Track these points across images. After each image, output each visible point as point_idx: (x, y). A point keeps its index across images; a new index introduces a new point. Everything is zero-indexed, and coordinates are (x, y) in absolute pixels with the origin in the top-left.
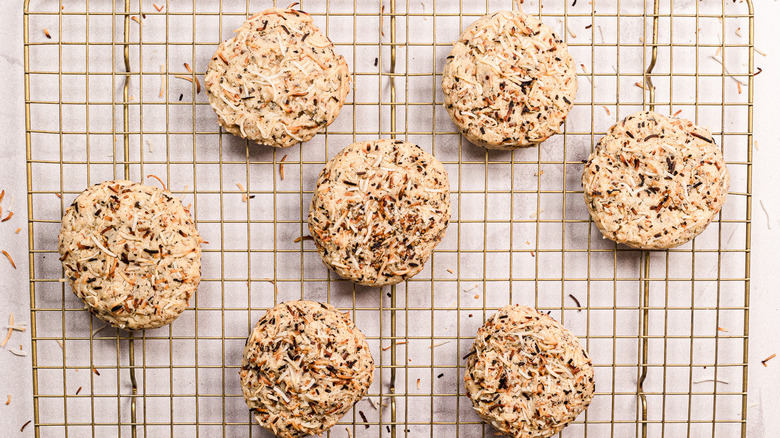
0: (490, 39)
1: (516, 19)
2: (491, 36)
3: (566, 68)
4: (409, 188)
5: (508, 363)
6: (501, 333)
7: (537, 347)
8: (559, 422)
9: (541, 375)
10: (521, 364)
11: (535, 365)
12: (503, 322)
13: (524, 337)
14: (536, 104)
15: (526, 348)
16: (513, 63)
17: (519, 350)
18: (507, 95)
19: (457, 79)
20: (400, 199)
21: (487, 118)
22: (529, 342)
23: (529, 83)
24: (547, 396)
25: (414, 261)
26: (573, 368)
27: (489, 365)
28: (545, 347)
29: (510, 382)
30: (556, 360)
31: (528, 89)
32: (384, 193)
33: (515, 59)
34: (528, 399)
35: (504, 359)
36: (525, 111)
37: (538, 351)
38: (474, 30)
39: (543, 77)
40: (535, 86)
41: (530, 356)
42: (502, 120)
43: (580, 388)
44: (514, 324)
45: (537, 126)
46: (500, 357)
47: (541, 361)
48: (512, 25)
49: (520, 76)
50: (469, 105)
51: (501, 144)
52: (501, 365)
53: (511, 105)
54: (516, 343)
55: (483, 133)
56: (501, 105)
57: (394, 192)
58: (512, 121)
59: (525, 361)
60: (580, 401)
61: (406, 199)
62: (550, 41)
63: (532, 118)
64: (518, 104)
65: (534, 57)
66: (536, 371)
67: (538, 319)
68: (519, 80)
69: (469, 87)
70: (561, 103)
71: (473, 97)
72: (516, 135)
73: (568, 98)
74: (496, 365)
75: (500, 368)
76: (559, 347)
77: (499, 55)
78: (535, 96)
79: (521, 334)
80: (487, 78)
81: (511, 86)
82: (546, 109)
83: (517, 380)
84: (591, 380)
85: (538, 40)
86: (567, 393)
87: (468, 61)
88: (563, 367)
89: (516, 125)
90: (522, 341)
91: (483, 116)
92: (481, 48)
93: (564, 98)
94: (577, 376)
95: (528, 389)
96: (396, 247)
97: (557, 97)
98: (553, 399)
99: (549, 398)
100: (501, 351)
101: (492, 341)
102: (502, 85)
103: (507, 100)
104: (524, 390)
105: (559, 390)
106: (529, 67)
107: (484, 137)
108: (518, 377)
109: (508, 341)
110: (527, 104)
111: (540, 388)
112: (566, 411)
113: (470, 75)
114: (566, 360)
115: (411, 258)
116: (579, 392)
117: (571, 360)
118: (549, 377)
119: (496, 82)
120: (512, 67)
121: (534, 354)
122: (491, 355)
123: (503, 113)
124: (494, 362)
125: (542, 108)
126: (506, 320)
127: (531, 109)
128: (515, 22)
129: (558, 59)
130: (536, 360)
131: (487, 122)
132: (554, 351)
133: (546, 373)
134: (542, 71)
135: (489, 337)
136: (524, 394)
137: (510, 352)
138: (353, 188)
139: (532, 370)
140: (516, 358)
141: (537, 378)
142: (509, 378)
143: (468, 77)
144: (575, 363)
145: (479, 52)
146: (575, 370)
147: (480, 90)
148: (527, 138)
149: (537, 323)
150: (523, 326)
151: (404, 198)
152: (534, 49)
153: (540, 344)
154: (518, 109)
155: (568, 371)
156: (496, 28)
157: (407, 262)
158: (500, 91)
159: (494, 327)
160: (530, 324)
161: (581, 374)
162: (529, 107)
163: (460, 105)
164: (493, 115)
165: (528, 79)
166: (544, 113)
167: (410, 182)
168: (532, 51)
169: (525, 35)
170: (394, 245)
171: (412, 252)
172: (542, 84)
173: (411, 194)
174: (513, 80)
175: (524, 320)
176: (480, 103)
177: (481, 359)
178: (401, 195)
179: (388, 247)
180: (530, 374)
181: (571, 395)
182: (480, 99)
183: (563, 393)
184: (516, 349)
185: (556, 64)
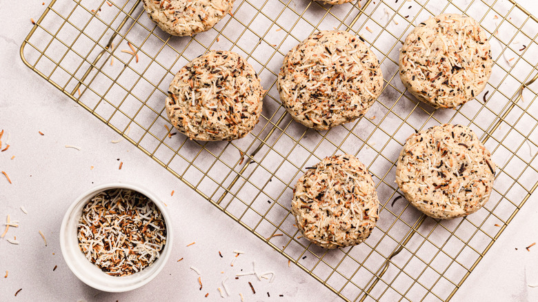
0: (454, 28)
1: (476, 27)
2: (455, 27)
3: (484, 75)
4: (357, 79)
5: (330, 186)
6: (339, 167)
7: (353, 189)
8: (335, 241)
9: (345, 206)
10: (338, 192)
11: (345, 198)
12: (344, 161)
13: (350, 178)
14: (454, 83)
15: (347, 185)
16: (457, 50)
17: (343, 184)
18: (441, 67)
19: (419, 39)
20: (348, 81)
21: (421, 73)
22: (351, 183)
23: (458, 69)
24: (340, 220)
25: (327, 121)
26: (366, 215)
27: (319, 180)
28: (358, 192)
29: (324, 198)
30: (360, 203)
31: (455, 71)
32: (342, 71)
33: (460, 49)
34: (328, 216)
35: (330, 183)
36: (446, 83)
37: (353, 192)
38: (448, 17)
39: (469, 71)
40: (461, 72)
41: (346, 191)
42: (429, 79)
43: (361, 230)
44: (350, 167)
45: (446, 96)
46: (329, 180)
47: (351, 198)
48: (471, 28)
49: (456, 61)
50: (416, 58)
51: (418, 92)
52: (326, 185)
53: (440, 74)
54: (344, 178)
55: (413, 79)
56: (434, 70)
57: (348, 75)
58: (434, 84)
59: (341, 192)
60: (356, 237)
61: (351, 84)
62: (486, 53)
63: (447, 90)
64: (444, 76)
65: (472, 55)
66: (344, 202)
67: (365, 173)
68: (454, 63)
69: (423, 48)
70: (468, 92)
71: (421, 55)
72: (431, 93)
73: (474, 92)
74: (323, 183)
75: (325, 187)
76: (366, 197)
77: (453, 41)
78: (456, 78)
79: (350, 175)
80: (437, 49)
81: (447, 63)
82: (458, 90)
83: (329, 200)
84: (371, 229)
85: (480, 47)
86: (352, 227)
87: (432, 32)
88: (360, 210)
89: (435, 88)
90: (348, 180)
91: (419, 70)
92: (445, 30)
93: (472, 91)
94: (365, 222)
95: (332, 210)
96: (325, 105)
97: (468, 88)
98: (343, 225)
99: (341, 223)
100: (331, 177)
101: (330, 168)
102: (443, 59)
103: (440, 70)
104: (329, 208)
105: (349, 222)
106: (465, 60)
107: (412, 82)
108: (331, 199)
109: (339, 174)
110: (449, 80)
111: (340, 213)
112: (344, 238)
113: (429, 41)
114: (366, 208)
115: (328, 118)
116: (359, 232)
117: (368, 209)
118: (349, 210)
119: (440, 55)
120: (455, 53)
121: (349, 192)
122: (324, 176)
123: (432, 76)
124: (323, 181)
125: (456, 88)
126: (347, 161)
127: (450, 84)
128: (474, 28)
129: (483, 66)
130: (348, 196)
131: (420, 74)
132: (362, 198)
133: (348, 208)
134: (470, 66)
135: (330, 164)
136: (328, 211)
137: (336, 182)
138: (328, 55)
139: (342, 200)
140: (337, 187)
141: (342, 206)
142: (326, 196)
143: (426, 41)
144: (369, 213)
145: (442, 32)
146: (366, 217)
147: (428, 53)
148: (436, 99)
149: (363, 175)
150: (354, 171)
151: (350, 83)
152: (475, 51)
153: (356, 189)
154: (442, 79)
155: (362, 215)
156: (461, 24)
157: (324, 118)
158: (439, 62)
159: (337, 161)
160: (359, 173)
161: (368, 221)
162: (449, 82)
163: (411, 54)
164: (426, 73)
165: (459, 66)
166: (455, 91)
167: (361, 76)
168: (473, 51)
169: (475, 39)
170: (324, 103)
171: (330, 115)
172: (465, 74)
173: (356, 84)
174: (451, 61)
175: (357, 168)
176: (423, 61)
177: (316, 174)
178: (350, 80)
179: (320, 102)
180: (339, 201)
181: (353, 230)
182: (425, 59)
183: (350, 226)
184: (341, 182)
185: (481, 68)
